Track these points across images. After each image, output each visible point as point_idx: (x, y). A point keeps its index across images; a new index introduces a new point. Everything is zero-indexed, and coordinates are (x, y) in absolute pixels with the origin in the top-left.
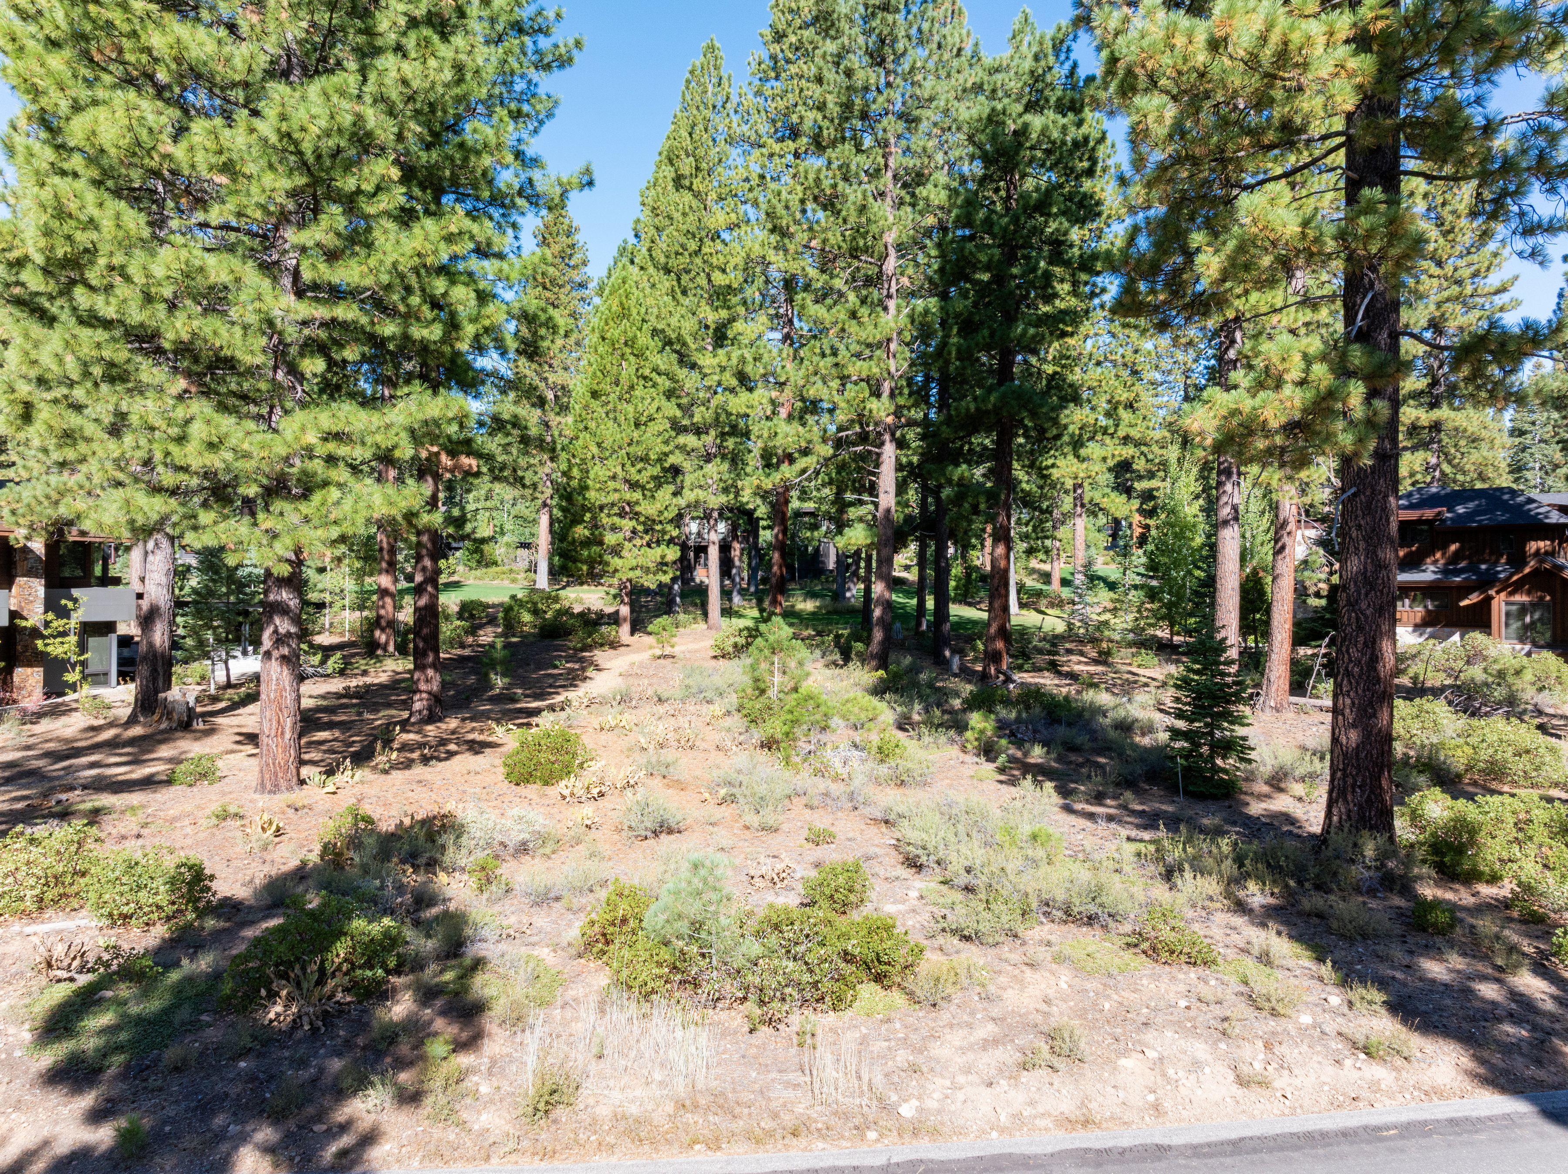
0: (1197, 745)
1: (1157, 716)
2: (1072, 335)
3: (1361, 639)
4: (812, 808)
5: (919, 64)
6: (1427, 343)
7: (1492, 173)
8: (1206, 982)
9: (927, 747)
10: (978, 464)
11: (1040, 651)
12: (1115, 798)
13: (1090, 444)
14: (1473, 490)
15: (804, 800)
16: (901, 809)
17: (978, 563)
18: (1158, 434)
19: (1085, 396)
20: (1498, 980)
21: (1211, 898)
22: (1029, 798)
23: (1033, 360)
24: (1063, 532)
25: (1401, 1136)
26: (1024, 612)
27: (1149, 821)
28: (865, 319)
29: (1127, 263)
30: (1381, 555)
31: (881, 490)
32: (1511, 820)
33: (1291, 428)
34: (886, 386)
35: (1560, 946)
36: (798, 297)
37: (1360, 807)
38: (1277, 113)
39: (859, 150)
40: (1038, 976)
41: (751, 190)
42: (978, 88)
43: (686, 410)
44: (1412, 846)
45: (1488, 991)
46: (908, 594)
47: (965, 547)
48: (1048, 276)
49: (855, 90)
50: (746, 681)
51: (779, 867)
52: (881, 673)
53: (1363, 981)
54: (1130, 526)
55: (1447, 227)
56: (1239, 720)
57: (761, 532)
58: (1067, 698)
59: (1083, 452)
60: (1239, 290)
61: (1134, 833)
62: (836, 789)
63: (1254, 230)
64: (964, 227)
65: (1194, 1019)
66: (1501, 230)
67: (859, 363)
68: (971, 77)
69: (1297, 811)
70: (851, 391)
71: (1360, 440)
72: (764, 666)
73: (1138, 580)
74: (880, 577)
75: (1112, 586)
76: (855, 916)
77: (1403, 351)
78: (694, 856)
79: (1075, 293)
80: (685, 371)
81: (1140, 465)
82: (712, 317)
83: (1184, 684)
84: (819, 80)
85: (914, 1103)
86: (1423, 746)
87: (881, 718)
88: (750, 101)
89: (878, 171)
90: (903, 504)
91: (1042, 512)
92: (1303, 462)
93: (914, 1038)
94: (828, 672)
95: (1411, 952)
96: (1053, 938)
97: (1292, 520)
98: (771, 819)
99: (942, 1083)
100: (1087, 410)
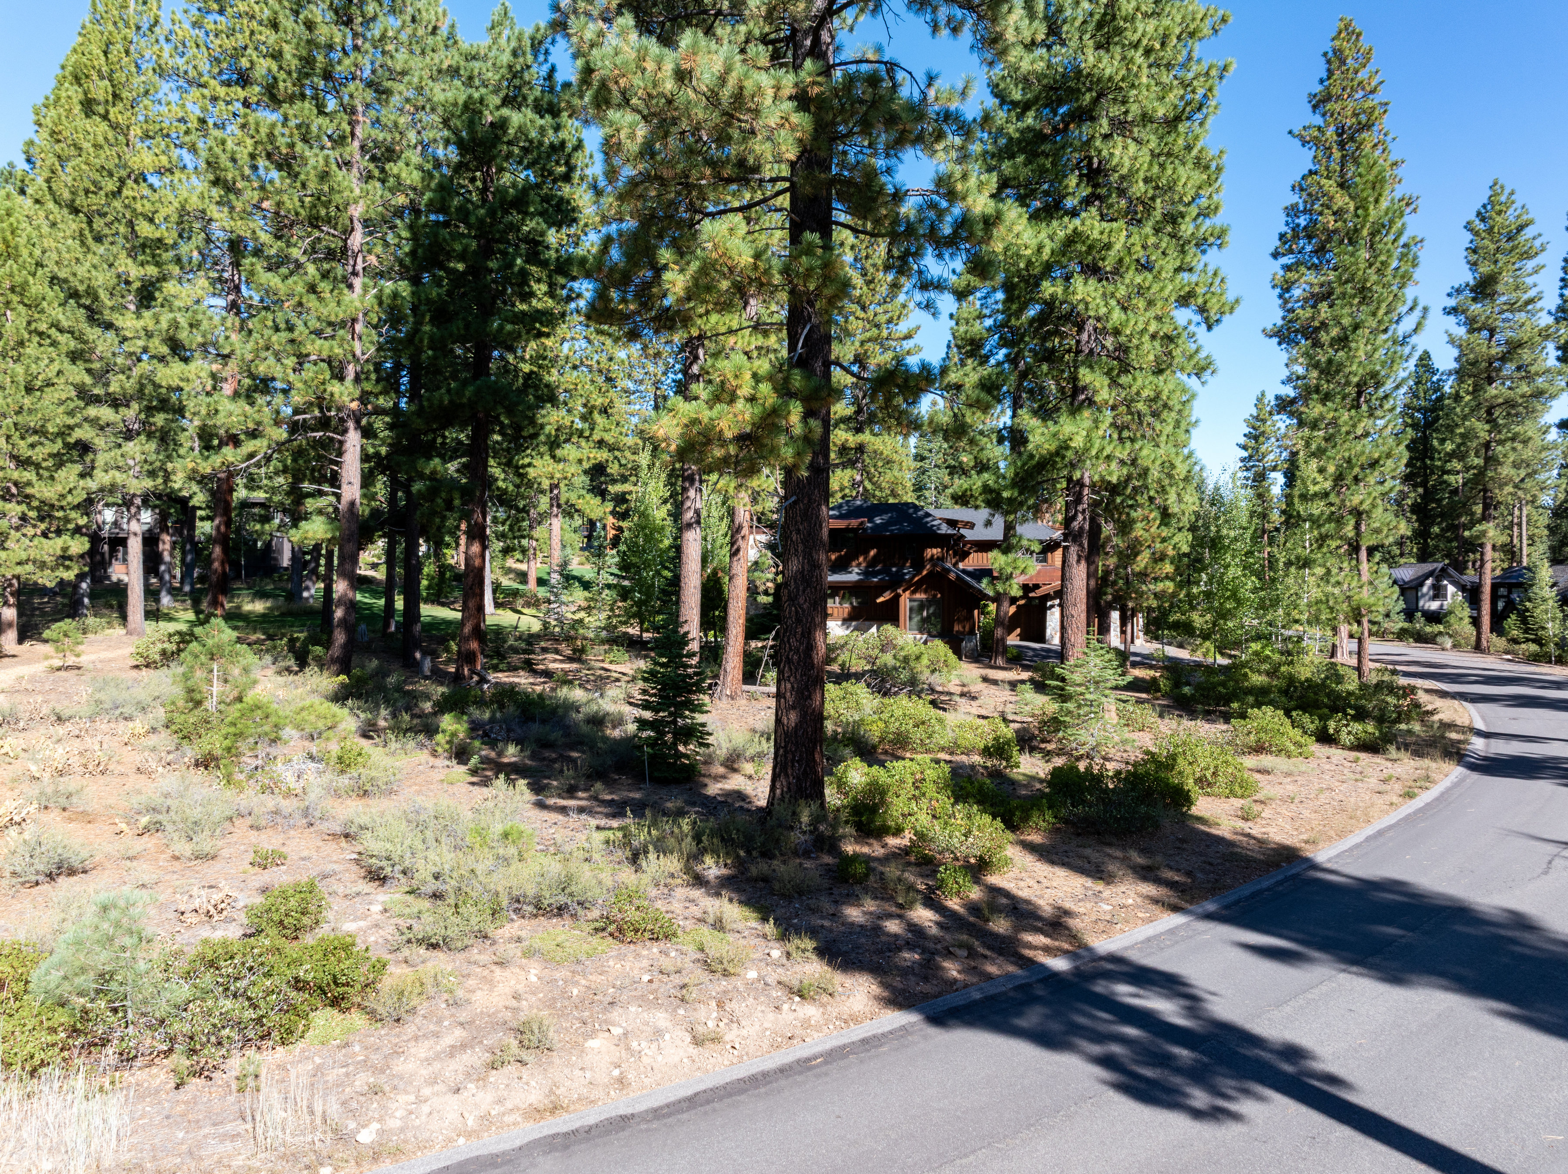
0: (661, 734)
1: (627, 709)
2: (548, 335)
3: (799, 630)
4: (258, 829)
5: (390, 34)
6: (853, 374)
7: (899, 235)
8: (667, 955)
9: (393, 754)
10: (451, 459)
11: (516, 651)
12: (586, 790)
13: (567, 446)
14: (887, 504)
15: (249, 821)
16: (364, 820)
17: (452, 562)
18: (630, 441)
19: (561, 398)
20: (900, 917)
21: (672, 876)
22: (501, 797)
23: (511, 358)
24: (539, 532)
25: (826, 1063)
26: (500, 611)
27: (617, 810)
28: (327, 295)
29: (600, 269)
30: (815, 556)
31: (344, 481)
32: (911, 781)
33: (742, 439)
34: (351, 371)
35: (943, 880)
36: (247, 262)
37: (798, 779)
38: (733, 150)
39: (321, 112)
40: (507, 973)
41: (187, 132)
42: (454, 72)
43: (101, 376)
44: (838, 810)
45: (893, 926)
46: (375, 594)
47: (438, 545)
48: (524, 275)
49: (318, 46)
50: (177, 692)
51: (216, 897)
52: (343, 678)
53: (798, 933)
54: (604, 527)
55: (869, 278)
56: (699, 708)
57: (198, 524)
58: (541, 696)
59: (559, 453)
60: (701, 310)
61: (603, 822)
62: (288, 805)
63: (714, 255)
64: (437, 212)
65: (656, 990)
66: (907, 284)
67: (319, 342)
68: (449, 59)
69: (748, 788)
70: (309, 371)
71: (798, 454)
72: (199, 674)
73: (612, 580)
74: (343, 574)
75: (586, 585)
76: (308, 939)
77: (834, 380)
78: (103, 897)
79: (551, 294)
80: (98, 331)
81: (613, 469)
82: (135, 272)
83: (650, 676)
84: (275, 25)
85: (375, 1126)
86: (848, 724)
87: (342, 726)
88: (185, 30)
89: (343, 138)
90: (370, 497)
91: (519, 510)
92: (752, 471)
93: (376, 1058)
94: (280, 680)
95: (836, 902)
96: (523, 934)
97: (745, 524)
98: (206, 844)
99: (405, 1099)
100: (563, 412)
